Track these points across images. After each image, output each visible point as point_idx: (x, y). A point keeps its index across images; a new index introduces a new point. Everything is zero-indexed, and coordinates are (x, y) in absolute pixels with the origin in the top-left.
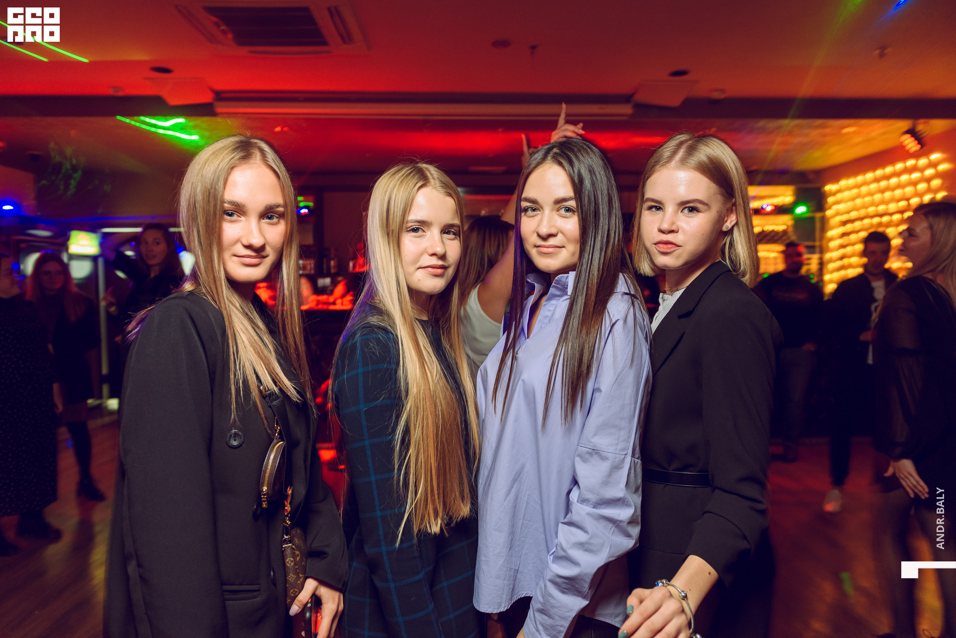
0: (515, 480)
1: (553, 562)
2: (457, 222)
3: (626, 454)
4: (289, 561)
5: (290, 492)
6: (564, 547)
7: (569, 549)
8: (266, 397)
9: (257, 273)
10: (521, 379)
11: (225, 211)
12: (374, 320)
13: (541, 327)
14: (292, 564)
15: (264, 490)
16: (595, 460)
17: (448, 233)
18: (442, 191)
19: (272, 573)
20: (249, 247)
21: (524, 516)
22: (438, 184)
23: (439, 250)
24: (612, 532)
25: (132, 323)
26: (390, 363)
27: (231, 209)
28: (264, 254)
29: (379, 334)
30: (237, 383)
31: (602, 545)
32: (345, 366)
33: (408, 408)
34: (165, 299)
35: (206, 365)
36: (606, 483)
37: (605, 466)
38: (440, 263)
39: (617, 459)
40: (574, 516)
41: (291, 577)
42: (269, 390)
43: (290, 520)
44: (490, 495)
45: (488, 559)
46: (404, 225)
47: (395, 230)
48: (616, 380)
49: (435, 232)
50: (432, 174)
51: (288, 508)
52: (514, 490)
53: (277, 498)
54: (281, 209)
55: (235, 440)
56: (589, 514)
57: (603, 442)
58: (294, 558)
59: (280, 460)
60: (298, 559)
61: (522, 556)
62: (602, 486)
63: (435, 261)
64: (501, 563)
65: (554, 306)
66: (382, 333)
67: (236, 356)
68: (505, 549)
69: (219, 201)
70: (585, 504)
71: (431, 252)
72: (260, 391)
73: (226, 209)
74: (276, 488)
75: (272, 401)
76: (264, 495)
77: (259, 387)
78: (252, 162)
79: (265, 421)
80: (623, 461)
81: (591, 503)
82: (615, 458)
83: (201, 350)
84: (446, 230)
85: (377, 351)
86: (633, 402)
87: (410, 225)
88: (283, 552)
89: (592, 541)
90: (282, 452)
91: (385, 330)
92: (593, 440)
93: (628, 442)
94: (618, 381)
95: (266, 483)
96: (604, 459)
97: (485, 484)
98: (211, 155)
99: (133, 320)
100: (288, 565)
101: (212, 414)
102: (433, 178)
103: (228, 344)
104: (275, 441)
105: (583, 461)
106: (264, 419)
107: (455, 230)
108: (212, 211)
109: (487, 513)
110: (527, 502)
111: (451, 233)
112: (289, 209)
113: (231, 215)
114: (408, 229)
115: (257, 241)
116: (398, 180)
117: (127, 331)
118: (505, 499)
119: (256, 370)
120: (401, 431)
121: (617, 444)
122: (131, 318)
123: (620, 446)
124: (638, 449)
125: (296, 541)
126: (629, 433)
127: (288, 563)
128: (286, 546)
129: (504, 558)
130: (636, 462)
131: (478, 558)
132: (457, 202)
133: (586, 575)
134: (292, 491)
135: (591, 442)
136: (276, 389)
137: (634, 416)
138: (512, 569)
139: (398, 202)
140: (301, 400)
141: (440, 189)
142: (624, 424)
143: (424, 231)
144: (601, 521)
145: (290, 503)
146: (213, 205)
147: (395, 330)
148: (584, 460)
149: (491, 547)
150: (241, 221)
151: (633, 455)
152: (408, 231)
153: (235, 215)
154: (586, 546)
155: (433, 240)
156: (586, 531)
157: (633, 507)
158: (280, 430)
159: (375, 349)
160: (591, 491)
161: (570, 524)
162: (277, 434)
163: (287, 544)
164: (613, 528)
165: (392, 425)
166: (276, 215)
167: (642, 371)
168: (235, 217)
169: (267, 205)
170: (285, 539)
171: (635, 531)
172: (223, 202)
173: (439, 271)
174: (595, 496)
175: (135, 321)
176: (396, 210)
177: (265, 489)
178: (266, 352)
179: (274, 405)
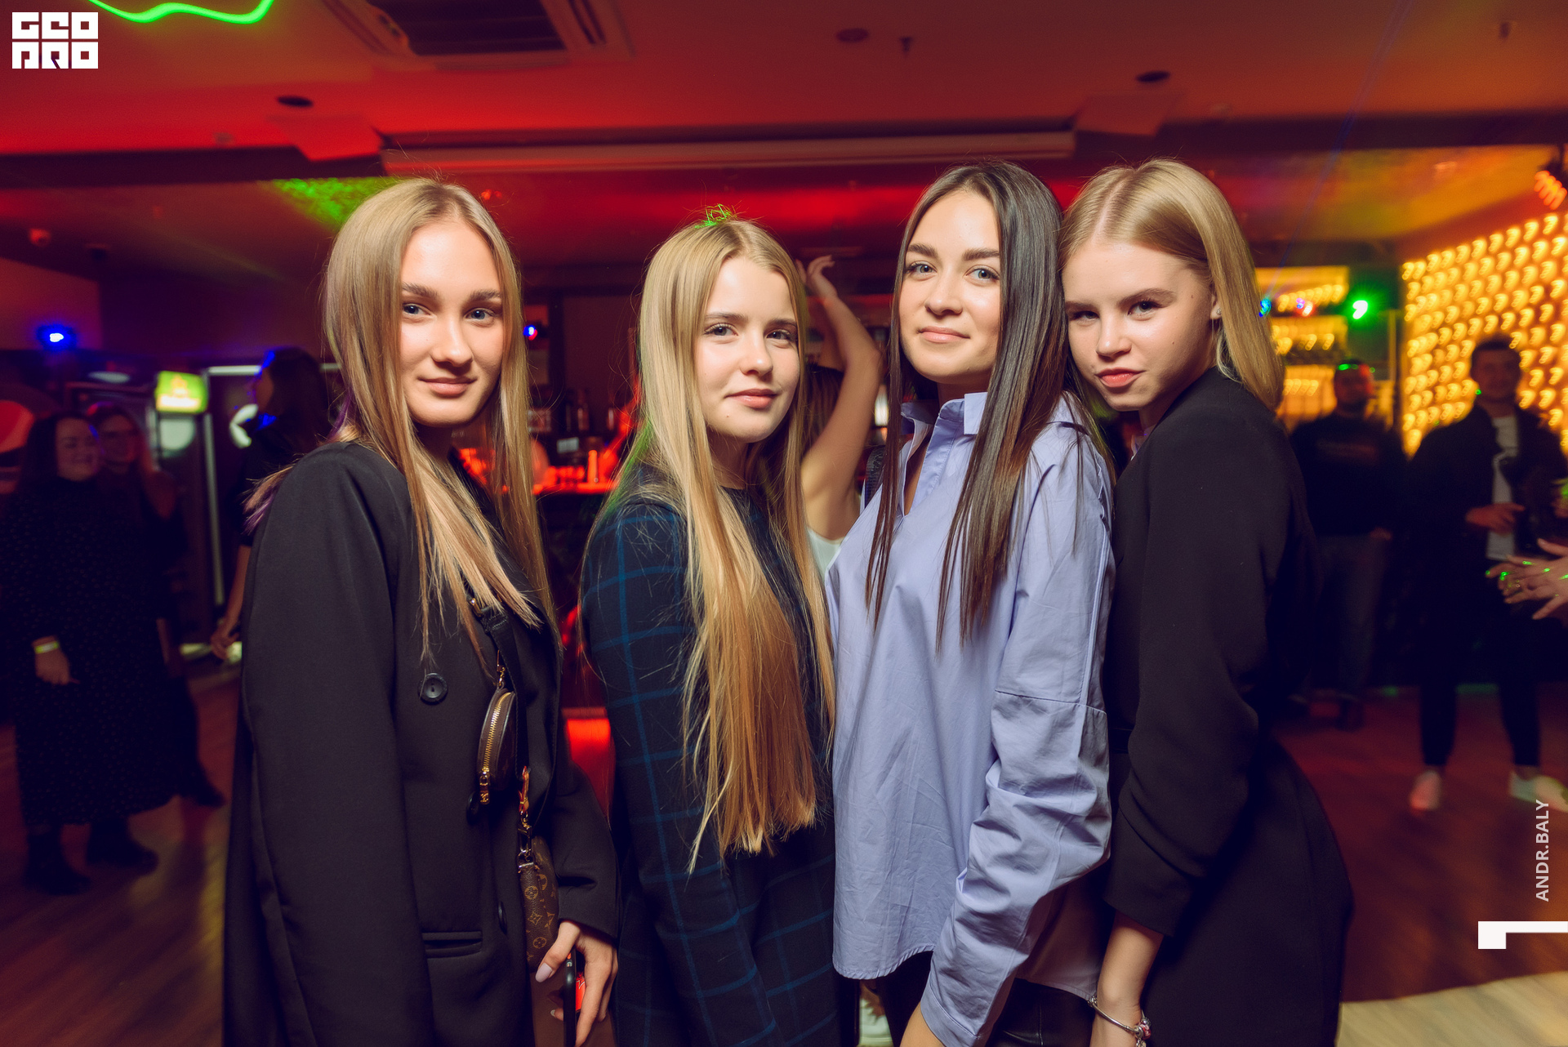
0: (893, 757)
1: (965, 889)
2: (790, 316)
3: (1077, 701)
4: (531, 891)
5: (526, 776)
6: (980, 865)
7: (989, 866)
8: (481, 618)
9: (459, 409)
10: (895, 586)
11: (405, 303)
12: (648, 491)
13: (927, 494)
14: (536, 895)
15: (485, 773)
16: (1025, 714)
17: (777, 336)
18: (765, 264)
19: (500, 911)
20: (445, 364)
21: (914, 817)
22: (758, 252)
23: (761, 363)
24: (1060, 834)
25: (255, 495)
26: (671, 564)
27: (413, 300)
28: (469, 376)
29: (653, 514)
30: (433, 594)
31: (1045, 857)
32: (597, 571)
33: (704, 639)
34: (310, 454)
35: (382, 564)
36: (1046, 750)
37: (1042, 724)
38: (762, 386)
39: (1061, 711)
40: (995, 812)
41: (534, 917)
42: (486, 606)
43: (528, 823)
44: (851, 782)
45: (853, 889)
46: (701, 325)
47: (686, 332)
48: (1052, 574)
49: (754, 333)
50: (746, 236)
51: (525, 803)
52: (892, 773)
53: (506, 786)
54: (496, 300)
55: (433, 690)
56: (1020, 807)
57: (1036, 682)
58: (537, 886)
59: (508, 721)
60: (544, 887)
61: (916, 883)
62: (1037, 758)
63: (753, 384)
64: (875, 895)
65: (944, 455)
66: (659, 513)
67: (429, 548)
68: (881, 873)
69: (394, 287)
70: (1011, 789)
71: (748, 366)
72: (472, 609)
73: (406, 300)
74: (504, 769)
75: (491, 625)
76: (485, 781)
77: (469, 601)
78: (446, 219)
79: (482, 659)
80: (1072, 712)
81: (1020, 787)
82: (1059, 709)
83: (374, 539)
84: (773, 330)
85: (650, 543)
86: (1084, 610)
87: (710, 322)
88: (519, 876)
89: (1027, 852)
90: (512, 708)
91: (665, 508)
92: (1018, 680)
93: (1080, 680)
94: (1056, 576)
95: (487, 760)
96: (1039, 710)
97: (844, 763)
98: (376, 210)
99: (256, 491)
100: (529, 897)
101: (395, 647)
102: (750, 243)
103: (415, 529)
104: (498, 691)
105: (1005, 717)
106: (480, 655)
107: (789, 331)
108: (383, 304)
109: (847, 812)
110: (918, 793)
111: (782, 336)
112: (511, 298)
113: (413, 311)
114: (708, 330)
115: (458, 353)
116: (690, 247)
117: (247, 508)
118: (878, 789)
119: (464, 573)
120: (693, 679)
121: (1061, 685)
122: (252, 488)
123: (1067, 688)
124: (1098, 691)
125: (540, 858)
126: (1081, 665)
127: (528, 894)
128: (524, 865)
129: (881, 887)
130: (1095, 713)
131: (836, 888)
132: (790, 281)
133: (1020, 909)
134: (530, 774)
135: (1016, 684)
136: (497, 604)
137: (1088, 635)
138: (897, 905)
139: (690, 283)
140: (539, 623)
141: (762, 259)
142: (1071, 649)
143: (735, 333)
144: (1041, 817)
145: (528, 795)
146: (385, 293)
147: (683, 509)
148: (1007, 716)
149: (858, 869)
150: (430, 320)
151: (1090, 702)
152: (708, 333)
153: (420, 311)
154: (1018, 860)
155: (751, 348)
156: (1015, 836)
157: (1095, 791)
158: (506, 673)
159: (647, 541)
160: (1019, 766)
161: (990, 825)
162: (501, 680)
163: (526, 862)
164: (1062, 828)
165: (677, 669)
166: (489, 311)
167: (1097, 556)
168: (420, 315)
169: (474, 293)
170: (523, 856)
171: (1102, 832)
172: (400, 288)
173: (762, 401)
174: (1028, 775)
175: (261, 492)
176: (687, 297)
177: (486, 770)
178: (477, 543)
179: (494, 631)
